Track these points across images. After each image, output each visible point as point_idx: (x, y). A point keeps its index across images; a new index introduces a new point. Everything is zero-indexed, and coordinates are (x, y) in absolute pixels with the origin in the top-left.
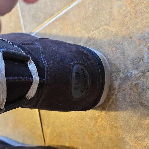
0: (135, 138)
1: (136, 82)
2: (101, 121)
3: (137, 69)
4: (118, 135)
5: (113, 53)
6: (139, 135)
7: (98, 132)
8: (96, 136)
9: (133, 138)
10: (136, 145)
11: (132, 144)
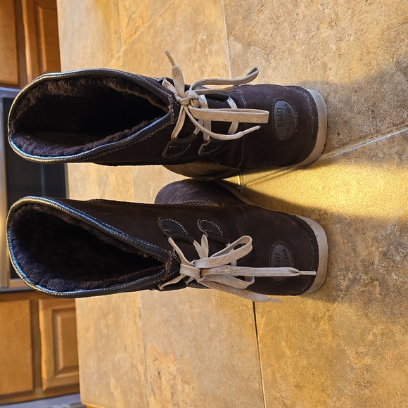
0: (357, 353)
1: (363, 289)
2: (324, 324)
3: (366, 273)
4: (340, 346)
5: (344, 245)
6: (360, 350)
7: (319, 337)
8: (316, 341)
9: (354, 352)
10: (356, 362)
11: (352, 360)
